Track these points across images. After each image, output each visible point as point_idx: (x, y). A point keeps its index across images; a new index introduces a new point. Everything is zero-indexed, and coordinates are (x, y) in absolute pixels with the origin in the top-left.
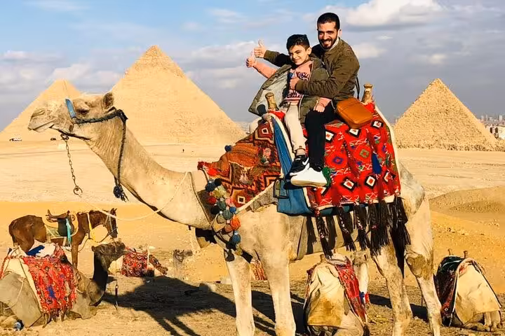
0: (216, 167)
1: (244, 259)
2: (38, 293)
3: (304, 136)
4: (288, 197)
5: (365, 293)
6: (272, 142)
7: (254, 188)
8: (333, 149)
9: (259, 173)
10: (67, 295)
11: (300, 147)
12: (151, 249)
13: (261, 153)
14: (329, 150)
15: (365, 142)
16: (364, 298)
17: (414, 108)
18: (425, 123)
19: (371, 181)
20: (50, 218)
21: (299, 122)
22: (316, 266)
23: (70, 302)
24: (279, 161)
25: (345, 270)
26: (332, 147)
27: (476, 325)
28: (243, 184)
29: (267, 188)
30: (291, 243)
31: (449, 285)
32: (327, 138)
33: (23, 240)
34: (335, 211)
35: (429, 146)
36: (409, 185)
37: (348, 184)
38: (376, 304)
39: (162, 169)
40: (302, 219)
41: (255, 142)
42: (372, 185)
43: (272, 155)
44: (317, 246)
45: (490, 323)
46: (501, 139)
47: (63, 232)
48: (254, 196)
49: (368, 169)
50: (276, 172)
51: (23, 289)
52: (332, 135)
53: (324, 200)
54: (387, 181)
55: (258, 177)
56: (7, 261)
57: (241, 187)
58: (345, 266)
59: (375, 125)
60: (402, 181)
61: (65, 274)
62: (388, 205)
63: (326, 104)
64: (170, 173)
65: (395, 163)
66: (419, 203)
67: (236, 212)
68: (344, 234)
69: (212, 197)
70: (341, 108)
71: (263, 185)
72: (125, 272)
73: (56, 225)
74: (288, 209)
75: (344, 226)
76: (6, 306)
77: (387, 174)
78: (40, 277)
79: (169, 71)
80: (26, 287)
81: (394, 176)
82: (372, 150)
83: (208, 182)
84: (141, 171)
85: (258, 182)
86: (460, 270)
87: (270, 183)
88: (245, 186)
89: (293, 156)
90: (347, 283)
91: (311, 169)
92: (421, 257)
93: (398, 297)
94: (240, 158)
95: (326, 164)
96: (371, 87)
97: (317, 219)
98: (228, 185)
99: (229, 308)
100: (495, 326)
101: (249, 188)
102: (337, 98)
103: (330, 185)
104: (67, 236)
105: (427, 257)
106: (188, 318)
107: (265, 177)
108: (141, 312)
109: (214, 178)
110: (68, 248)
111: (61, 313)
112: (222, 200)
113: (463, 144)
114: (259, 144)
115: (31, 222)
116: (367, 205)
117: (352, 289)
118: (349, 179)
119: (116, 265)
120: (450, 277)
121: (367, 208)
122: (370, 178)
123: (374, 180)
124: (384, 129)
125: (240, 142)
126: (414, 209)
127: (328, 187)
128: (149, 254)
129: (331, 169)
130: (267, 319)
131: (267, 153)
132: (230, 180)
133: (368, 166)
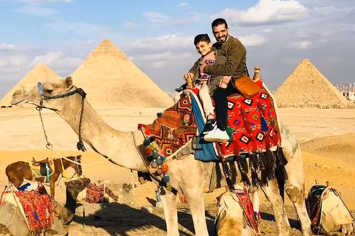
0: (151, 128)
1: (172, 193)
2: (26, 217)
3: (213, 106)
4: (202, 149)
5: (258, 212)
6: (190, 110)
7: (178, 143)
8: (233, 114)
9: (181, 132)
10: (47, 218)
11: (211, 114)
12: (106, 182)
13: (182, 118)
14: (230, 115)
15: (256, 109)
16: (257, 216)
17: (290, 80)
18: (297, 90)
19: (260, 137)
20: (34, 163)
21: (209, 96)
22: (222, 194)
23: (50, 223)
24: (195, 124)
25: (243, 197)
26: (232, 113)
27: (336, 233)
28: (170, 140)
29: (187, 143)
30: (205, 181)
31: (317, 206)
32: (229, 107)
33: (16, 178)
34: (235, 158)
35: (301, 106)
36: (287, 138)
37: (245, 139)
38: (265, 219)
39: (112, 130)
40: (212, 164)
41: (179, 110)
42: (261, 139)
43: (191, 119)
44: (224, 182)
45: (346, 232)
46: (351, 100)
47: (44, 173)
48: (178, 149)
49: (258, 128)
50: (193, 131)
51: (16, 214)
52: (232, 104)
53: (228, 151)
54: (272, 136)
55: (181, 135)
56: (4, 194)
57: (169, 142)
58: (243, 194)
59: (263, 96)
60: (282, 135)
61: (46, 203)
62: (273, 153)
63: (227, 82)
64: (118, 132)
65: (277, 123)
66: (294, 151)
67: (165, 160)
68: (242, 174)
69: (148, 149)
70: (238, 84)
71: (184, 140)
72: (88, 200)
73: (39, 168)
74: (202, 157)
75: (242, 169)
76: (4, 226)
77: (272, 131)
78: (28, 206)
79: (117, 57)
80: (18, 212)
81: (276, 132)
82: (261, 115)
83: (145, 138)
84: (96, 132)
85: (181, 139)
86: (324, 195)
87: (189, 139)
88: (172, 142)
89: (205, 120)
90: (245, 206)
91: (218, 129)
92: (296, 188)
93: (281, 217)
94: (168, 122)
95: (229, 125)
96: (259, 69)
97: (223, 164)
98: (159, 141)
99: (161, 224)
100: (349, 233)
101: (174, 143)
102: (235, 76)
103: (232, 140)
104: (47, 175)
105: (300, 188)
106: (133, 232)
107: (186, 135)
108: (100, 229)
109: (149, 136)
110: (47, 184)
111: (43, 231)
112: (155, 151)
113: (325, 105)
114: (181, 112)
115: (20, 166)
116: (257, 153)
117: (248, 210)
118: (245, 136)
119: (82, 195)
120: (317, 199)
121: (258, 155)
122: (260, 134)
123: (263, 136)
124: (269, 99)
125: (167, 110)
126: (291, 155)
127: (230, 141)
128: (105, 187)
129: (232, 129)
130: (189, 232)
131: (187, 118)
132: (161, 138)
133: (258, 126)
